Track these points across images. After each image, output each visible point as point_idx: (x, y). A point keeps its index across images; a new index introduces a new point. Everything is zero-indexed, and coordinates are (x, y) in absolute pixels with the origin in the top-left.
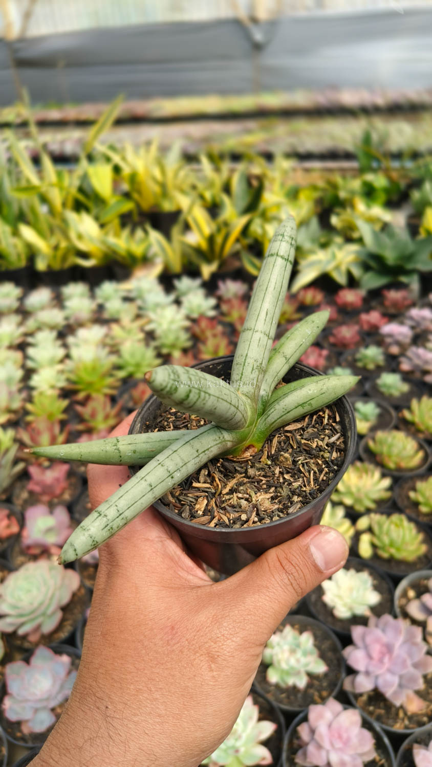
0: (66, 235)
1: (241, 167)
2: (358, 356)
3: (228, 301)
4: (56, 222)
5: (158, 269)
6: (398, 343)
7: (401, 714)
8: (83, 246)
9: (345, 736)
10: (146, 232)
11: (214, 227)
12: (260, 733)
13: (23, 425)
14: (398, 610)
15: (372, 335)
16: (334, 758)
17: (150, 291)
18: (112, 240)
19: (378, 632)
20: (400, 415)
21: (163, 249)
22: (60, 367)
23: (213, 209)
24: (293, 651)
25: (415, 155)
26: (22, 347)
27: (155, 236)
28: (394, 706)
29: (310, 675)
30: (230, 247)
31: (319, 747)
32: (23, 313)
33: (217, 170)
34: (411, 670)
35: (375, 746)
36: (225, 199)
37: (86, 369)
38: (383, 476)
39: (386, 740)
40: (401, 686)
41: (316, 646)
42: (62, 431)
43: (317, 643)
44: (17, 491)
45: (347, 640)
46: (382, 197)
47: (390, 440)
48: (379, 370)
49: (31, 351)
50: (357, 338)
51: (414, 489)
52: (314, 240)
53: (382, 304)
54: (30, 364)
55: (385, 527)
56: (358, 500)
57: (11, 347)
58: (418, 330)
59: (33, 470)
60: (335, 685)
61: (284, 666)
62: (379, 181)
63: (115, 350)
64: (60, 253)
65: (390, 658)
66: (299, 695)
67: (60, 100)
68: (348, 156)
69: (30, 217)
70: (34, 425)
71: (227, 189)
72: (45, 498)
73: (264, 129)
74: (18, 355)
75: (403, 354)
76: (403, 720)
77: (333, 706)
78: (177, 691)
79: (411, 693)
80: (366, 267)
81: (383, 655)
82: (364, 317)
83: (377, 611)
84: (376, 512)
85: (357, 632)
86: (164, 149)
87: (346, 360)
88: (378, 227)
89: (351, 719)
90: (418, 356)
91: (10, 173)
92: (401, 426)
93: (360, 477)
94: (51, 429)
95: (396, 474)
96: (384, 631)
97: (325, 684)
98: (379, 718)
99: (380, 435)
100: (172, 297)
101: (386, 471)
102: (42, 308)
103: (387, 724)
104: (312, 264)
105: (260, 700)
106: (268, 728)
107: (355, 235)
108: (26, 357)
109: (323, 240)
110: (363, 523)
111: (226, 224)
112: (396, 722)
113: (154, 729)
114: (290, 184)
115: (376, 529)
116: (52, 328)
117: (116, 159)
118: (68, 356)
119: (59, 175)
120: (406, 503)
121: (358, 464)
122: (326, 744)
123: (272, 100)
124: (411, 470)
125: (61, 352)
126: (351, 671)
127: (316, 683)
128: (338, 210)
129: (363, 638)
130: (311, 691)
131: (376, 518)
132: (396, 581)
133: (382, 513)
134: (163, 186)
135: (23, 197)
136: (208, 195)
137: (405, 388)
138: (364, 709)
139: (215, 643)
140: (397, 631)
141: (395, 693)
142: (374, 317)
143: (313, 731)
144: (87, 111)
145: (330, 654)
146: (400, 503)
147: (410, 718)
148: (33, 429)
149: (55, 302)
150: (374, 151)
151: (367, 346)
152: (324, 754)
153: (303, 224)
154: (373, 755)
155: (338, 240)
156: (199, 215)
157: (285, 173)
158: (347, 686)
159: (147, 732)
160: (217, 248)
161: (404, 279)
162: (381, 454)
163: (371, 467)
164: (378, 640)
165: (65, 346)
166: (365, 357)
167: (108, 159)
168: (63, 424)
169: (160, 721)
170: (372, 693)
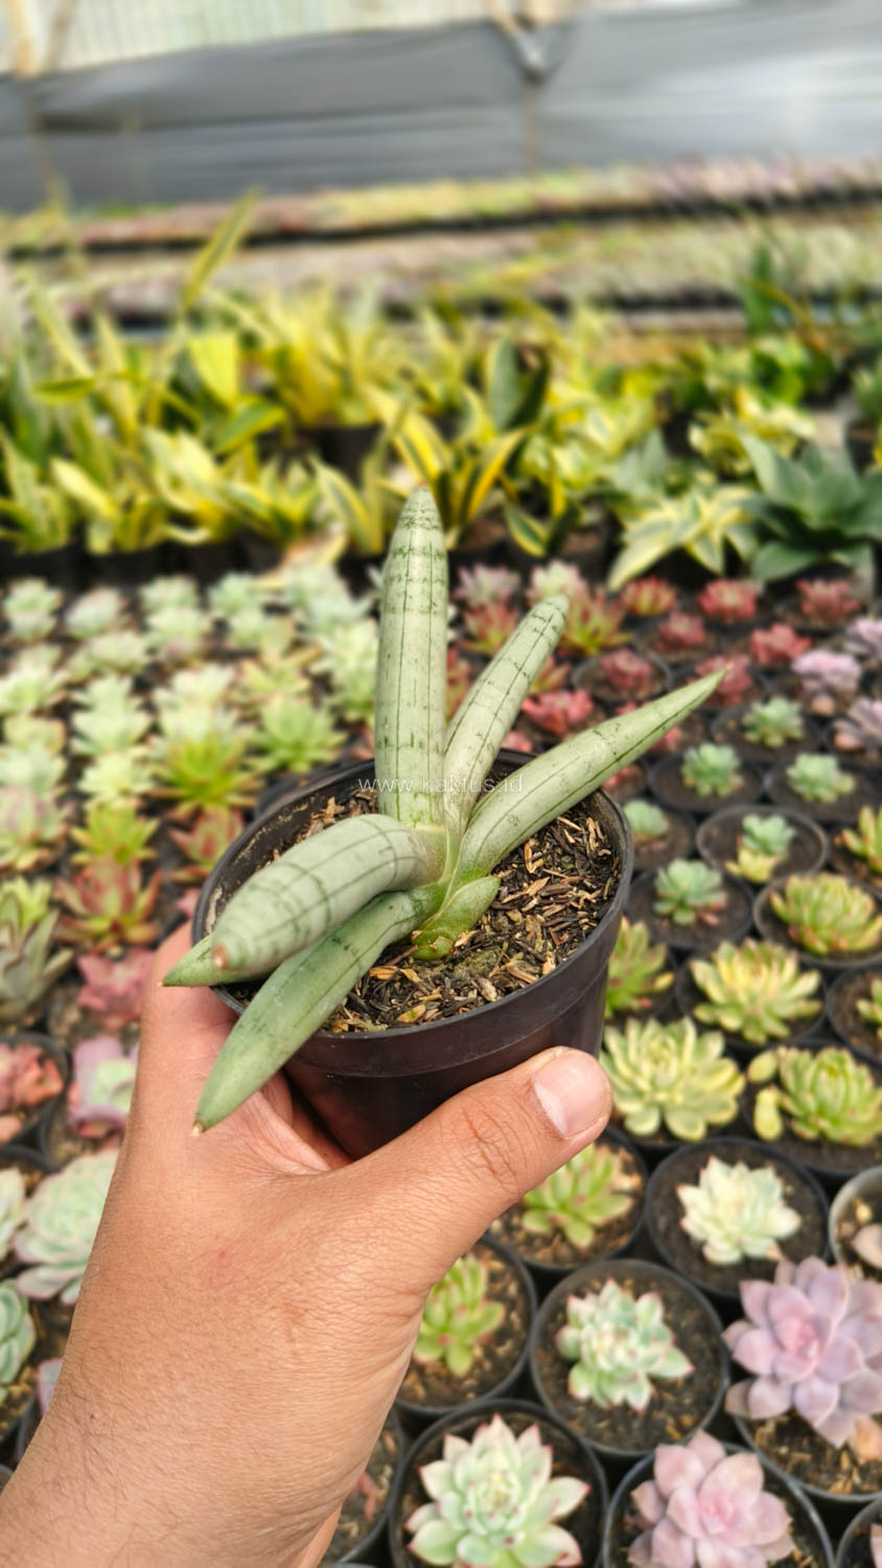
0: (146, 478)
1: (504, 330)
2: (748, 719)
3: (482, 609)
4: (128, 453)
5: (335, 547)
6: (832, 692)
7: (845, 1463)
8: (182, 502)
9: (730, 1508)
10: (310, 470)
11: (448, 456)
12: (557, 1502)
13: (65, 871)
14: (836, 1248)
15: (776, 676)
16: (708, 1555)
17: (320, 592)
18: (241, 488)
19: (796, 1294)
20: (837, 840)
21: (345, 505)
22: (140, 751)
23: (447, 420)
24: (621, 1334)
25: (863, 296)
26: (63, 711)
27: (328, 478)
28: (832, 1447)
29: (655, 1381)
30: (483, 497)
31: (678, 1532)
32: (64, 641)
33: (454, 336)
34: (865, 1371)
35: (791, 1529)
36: (472, 399)
37: (191, 755)
38: (803, 968)
39: (815, 1517)
40: (843, 1404)
41: (666, 1322)
42: (144, 884)
43: (670, 1316)
44: (57, 1008)
45: (732, 1311)
46: (795, 386)
47: (816, 894)
48: (793, 746)
49: (81, 720)
50: (746, 682)
51: (868, 996)
52: (653, 480)
53: (797, 609)
54: (79, 746)
55: (808, 1077)
56: (751, 1020)
57: (39, 713)
58: (873, 663)
59: (89, 965)
60: (709, 1403)
61: (604, 1364)
62: (788, 352)
63: (250, 715)
64: (136, 516)
65: (821, 1349)
66: (636, 1424)
67: (130, 198)
68: (724, 301)
69: (74, 444)
70: (88, 872)
71: (474, 378)
72: (114, 1022)
73: (549, 248)
74: (55, 729)
75: (841, 715)
76: (850, 1474)
77: (706, 1447)
78: (222, 1379)
79: (865, 1419)
80: (763, 535)
81: (805, 1341)
82: (760, 637)
83: (793, 1249)
84: (789, 1046)
85: (753, 1293)
86: (345, 296)
87: (724, 729)
88: (785, 451)
89: (741, 1473)
90: (873, 718)
91: (32, 352)
92: (840, 865)
93: (756, 973)
94: (123, 881)
95: (829, 963)
96: (807, 1292)
97: (688, 1401)
98: (799, 1471)
99: (795, 883)
100: (365, 604)
101: (807, 958)
102: (102, 631)
103: (817, 1484)
104: (652, 530)
105: (557, 1433)
106: (572, 1493)
107: (741, 467)
108: (71, 733)
109: (673, 479)
110: (762, 1067)
111: (474, 451)
112: (836, 1480)
113: (175, 1459)
114: (605, 362)
115: (789, 1079)
116: (123, 671)
117: (247, 318)
118: (155, 730)
119: (132, 355)
120: (851, 1023)
121: (751, 944)
122: (692, 1527)
123: (565, 189)
124: (862, 954)
125: (141, 722)
126: (741, 1375)
127: (669, 1397)
128: (703, 415)
129: (766, 1307)
130: (660, 1415)
131: (789, 1055)
132: (832, 1187)
133: (802, 1047)
134: (343, 373)
135: (59, 402)
136: (436, 390)
137: (847, 784)
138: (767, 1452)
139: (301, 1283)
140: (836, 1292)
141: (832, 1419)
142: (780, 637)
143: (663, 1500)
144: (184, 221)
145: (697, 1338)
146: (838, 1027)
147: (864, 1471)
148: (87, 881)
149: (126, 619)
150: (778, 291)
151: (766, 700)
152: (687, 1546)
153: (632, 445)
154: (789, 1548)
155: (705, 478)
156: (418, 433)
157: (594, 341)
158: (734, 1405)
159: (161, 1466)
160: (456, 501)
161: (841, 557)
162: (799, 924)
163: (778, 950)
164: (795, 1311)
165: (150, 708)
166: (763, 720)
167: (229, 321)
168: (147, 868)
169: (186, 1442)
170: (785, 1419)
